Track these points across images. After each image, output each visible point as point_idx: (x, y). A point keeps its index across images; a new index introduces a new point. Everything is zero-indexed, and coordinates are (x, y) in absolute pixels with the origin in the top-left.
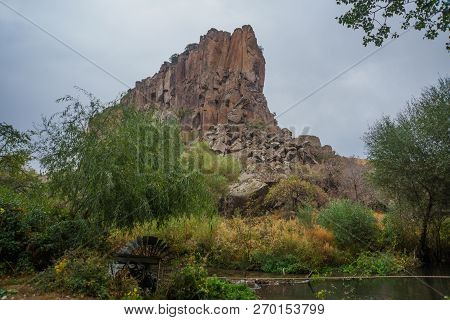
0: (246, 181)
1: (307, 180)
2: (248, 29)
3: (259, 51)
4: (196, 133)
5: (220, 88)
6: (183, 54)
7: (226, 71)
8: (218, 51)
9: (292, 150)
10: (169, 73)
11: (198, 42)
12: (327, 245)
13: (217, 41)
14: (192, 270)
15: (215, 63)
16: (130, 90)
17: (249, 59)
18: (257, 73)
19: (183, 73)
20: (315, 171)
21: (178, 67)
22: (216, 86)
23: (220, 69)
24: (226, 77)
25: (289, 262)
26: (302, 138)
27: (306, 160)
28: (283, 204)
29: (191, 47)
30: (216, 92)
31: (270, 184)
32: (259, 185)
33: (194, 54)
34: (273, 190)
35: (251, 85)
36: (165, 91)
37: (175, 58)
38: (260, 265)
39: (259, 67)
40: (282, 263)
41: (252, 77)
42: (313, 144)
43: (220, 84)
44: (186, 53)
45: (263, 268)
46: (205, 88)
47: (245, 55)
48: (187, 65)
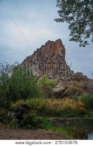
0: (59, 87)
1: (77, 87)
2: (60, 40)
3: (63, 47)
4: (45, 72)
5: (52, 58)
6: (40, 48)
7: (53, 53)
8: (51, 47)
9: (74, 77)
10: (36, 54)
11: (45, 44)
12: (81, 108)
13: (50, 44)
14: (31, 115)
15: (50, 51)
16: (25, 60)
17: (60, 49)
18: (63, 53)
19: (40, 54)
20: (81, 84)
21: (39, 52)
22: (50, 58)
23: (52, 53)
24: (54, 55)
25: (69, 113)
26: (77, 73)
27: (78, 80)
28: (70, 94)
29: (43, 46)
30: (50, 60)
31: (66, 88)
32: (62, 88)
33: (43, 48)
34: (67, 90)
35: (61, 57)
36: (35, 60)
37: (38, 50)
38: (60, 114)
39: (63, 51)
40: (67, 113)
41: (61, 55)
42: (80, 75)
43: (52, 57)
44: (41, 48)
45: (61, 115)
46: (47, 58)
47: (59, 48)
48: (42, 52)
